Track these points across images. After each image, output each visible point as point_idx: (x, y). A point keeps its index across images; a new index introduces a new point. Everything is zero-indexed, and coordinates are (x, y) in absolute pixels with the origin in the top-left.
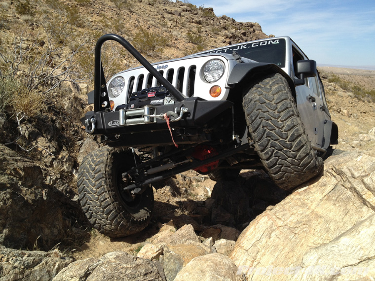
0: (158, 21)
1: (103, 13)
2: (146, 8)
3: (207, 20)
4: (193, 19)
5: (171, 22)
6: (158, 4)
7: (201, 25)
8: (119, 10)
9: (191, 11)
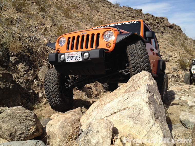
0: (111, 16)
1: (84, 12)
2: (106, 10)
3: (138, 16)
4: (130, 15)
5: (118, 16)
6: (113, 8)
7: (134, 18)
8: (92, 10)
9: (129, 11)
